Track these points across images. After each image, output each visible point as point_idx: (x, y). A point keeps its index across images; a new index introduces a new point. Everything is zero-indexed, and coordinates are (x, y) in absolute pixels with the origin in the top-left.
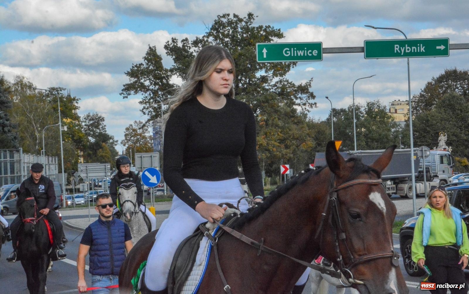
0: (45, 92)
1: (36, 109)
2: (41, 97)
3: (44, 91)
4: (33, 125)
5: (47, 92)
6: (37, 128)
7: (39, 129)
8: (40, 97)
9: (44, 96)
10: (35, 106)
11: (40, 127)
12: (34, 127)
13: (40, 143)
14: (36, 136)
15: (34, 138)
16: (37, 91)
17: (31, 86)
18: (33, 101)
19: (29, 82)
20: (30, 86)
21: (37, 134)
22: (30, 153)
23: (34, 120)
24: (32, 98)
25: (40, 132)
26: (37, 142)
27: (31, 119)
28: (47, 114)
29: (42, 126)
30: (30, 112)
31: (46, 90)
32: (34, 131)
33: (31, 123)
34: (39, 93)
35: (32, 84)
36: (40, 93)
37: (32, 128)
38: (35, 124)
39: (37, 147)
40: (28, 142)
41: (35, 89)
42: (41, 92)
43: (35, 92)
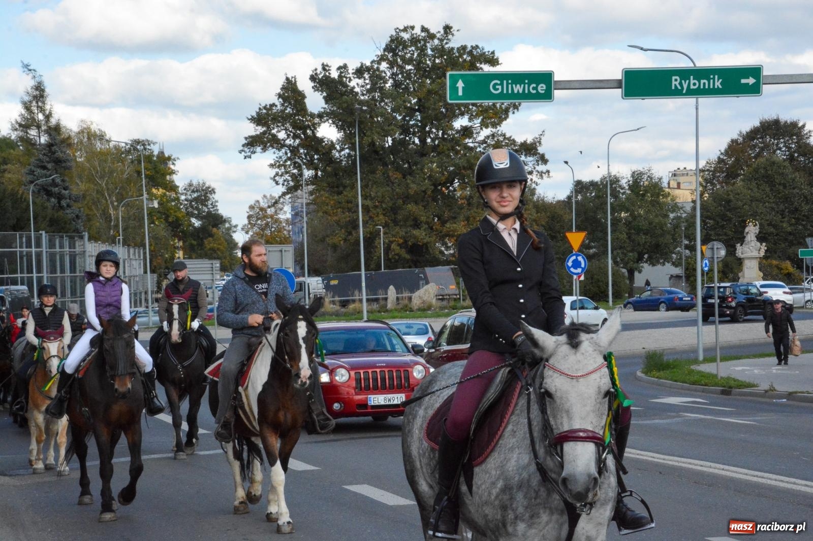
0: (125, 147)
1: (111, 172)
2: (119, 154)
3: (123, 145)
4: (106, 198)
5: (127, 147)
6: (112, 203)
7: (116, 204)
8: (117, 154)
9: (122, 153)
10: (109, 167)
11: (117, 201)
12: (107, 201)
13: (117, 226)
14: (110, 214)
15: (108, 218)
16: (112, 144)
17: (103, 136)
18: (105, 161)
19: (99, 130)
20: (101, 137)
21: (111, 211)
22: (100, 241)
23: (108, 189)
24: (104, 155)
25: (116, 209)
26: (112, 223)
27: (103, 187)
28: (129, 181)
29: (120, 198)
30: (102, 177)
31: (126, 144)
32: (108, 206)
33: (103, 195)
34: (115, 147)
35: (105, 133)
36: (117, 148)
37: (104, 201)
38: (110, 197)
39: (112, 231)
40: (98, 223)
41: (108, 141)
42: (119, 146)
43: (109, 145)
